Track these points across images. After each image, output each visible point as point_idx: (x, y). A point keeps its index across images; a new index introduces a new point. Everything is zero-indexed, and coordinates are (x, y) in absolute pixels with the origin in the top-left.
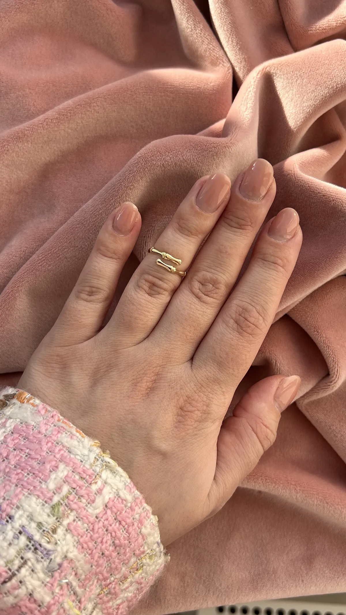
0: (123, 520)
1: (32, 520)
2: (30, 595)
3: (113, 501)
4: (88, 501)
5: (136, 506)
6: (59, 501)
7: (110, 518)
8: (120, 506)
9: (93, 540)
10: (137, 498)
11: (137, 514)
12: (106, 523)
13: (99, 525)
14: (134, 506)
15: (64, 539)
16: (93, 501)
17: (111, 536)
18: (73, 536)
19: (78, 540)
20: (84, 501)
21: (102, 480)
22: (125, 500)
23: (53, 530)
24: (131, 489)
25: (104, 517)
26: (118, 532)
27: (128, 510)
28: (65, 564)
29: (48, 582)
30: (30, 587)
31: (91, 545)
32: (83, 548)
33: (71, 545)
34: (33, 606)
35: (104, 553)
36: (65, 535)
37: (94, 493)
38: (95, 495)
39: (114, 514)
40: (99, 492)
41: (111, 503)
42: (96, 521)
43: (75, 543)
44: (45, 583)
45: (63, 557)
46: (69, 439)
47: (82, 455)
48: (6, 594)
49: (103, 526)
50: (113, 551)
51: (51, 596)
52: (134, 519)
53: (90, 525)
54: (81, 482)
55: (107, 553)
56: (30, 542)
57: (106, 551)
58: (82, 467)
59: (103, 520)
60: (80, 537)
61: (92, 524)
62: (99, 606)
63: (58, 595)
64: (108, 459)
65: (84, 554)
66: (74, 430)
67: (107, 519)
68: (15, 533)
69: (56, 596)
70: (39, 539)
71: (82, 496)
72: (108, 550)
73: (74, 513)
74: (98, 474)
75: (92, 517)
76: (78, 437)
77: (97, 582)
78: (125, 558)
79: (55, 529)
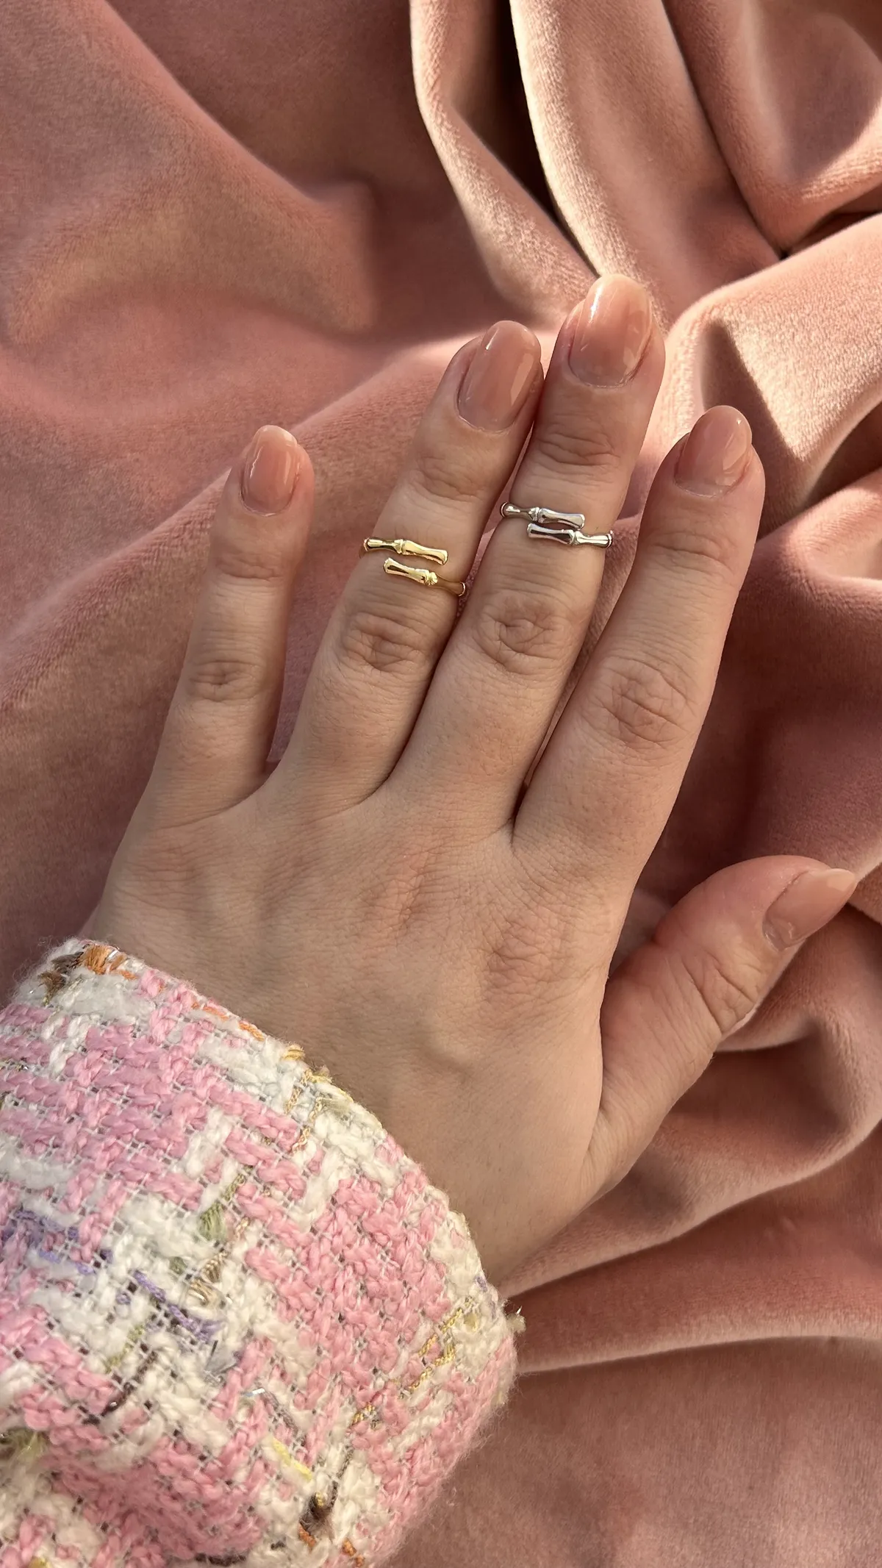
0: (380, 1231)
1: (156, 1253)
2: (176, 1433)
3: (350, 1187)
4: (288, 1194)
5: (406, 1193)
6: (218, 1202)
7: (346, 1230)
8: (367, 1197)
9: (311, 1287)
10: (409, 1174)
11: (412, 1212)
12: (337, 1240)
13: (322, 1248)
14: (403, 1193)
15: (241, 1292)
16: (302, 1193)
17: (355, 1271)
18: (262, 1281)
19: (276, 1290)
20: (278, 1194)
21: (317, 1140)
22: (379, 1183)
23: (211, 1273)
24: (389, 1153)
25: (331, 1228)
26: (371, 1260)
27: (388, 1206)
28: (252, 1351)
29: (214, 1400)
30: (173, 1415)
31: (308, 1297)
32: (289, 1307)
33: (260, 1302)
34: (187, 1459)
35: (342, 1314)
36: (241, 1281)
37: (300, 1173)
38: (304, 1178)
39: (355, 1219)
40: (314, 1168)
41: (345, 1193)
42: (312, 1241)
43: (269, 1298)
44: (209, 1401)
45: (244, 1333)
46: (226, 1048)
47: (262, 1083)
48: (116, 1436)
49: (332, 1249)
50: (366, 1309)
51: (228, 1430)
52: (406, 1226)
53: (299, 1249)
54: (266, 1151)
55: (351, 1315)
56: (158, 1308)
57: (347, 1309)
58: (264, 1111)
59: (328, 1235)
60: (278, 1282)
61: (304, 1248)
62: (360, 1454)
63: (244, 1428)
64: (325, 1086)
65: (294, 1323)
66: (235, 1024)
67: (340, 1233)
68: (119, 1290)
69: (239, 1430)
70: (180, 1298)
71: (272, 1183)
72: (352, 1308)
73: (258, 1225)
74: (305, 1127)
75: (303, 1231)
76: (246, 1041)
77: (342, 1392)
78: (401, 1325)
79: (215, 1268)
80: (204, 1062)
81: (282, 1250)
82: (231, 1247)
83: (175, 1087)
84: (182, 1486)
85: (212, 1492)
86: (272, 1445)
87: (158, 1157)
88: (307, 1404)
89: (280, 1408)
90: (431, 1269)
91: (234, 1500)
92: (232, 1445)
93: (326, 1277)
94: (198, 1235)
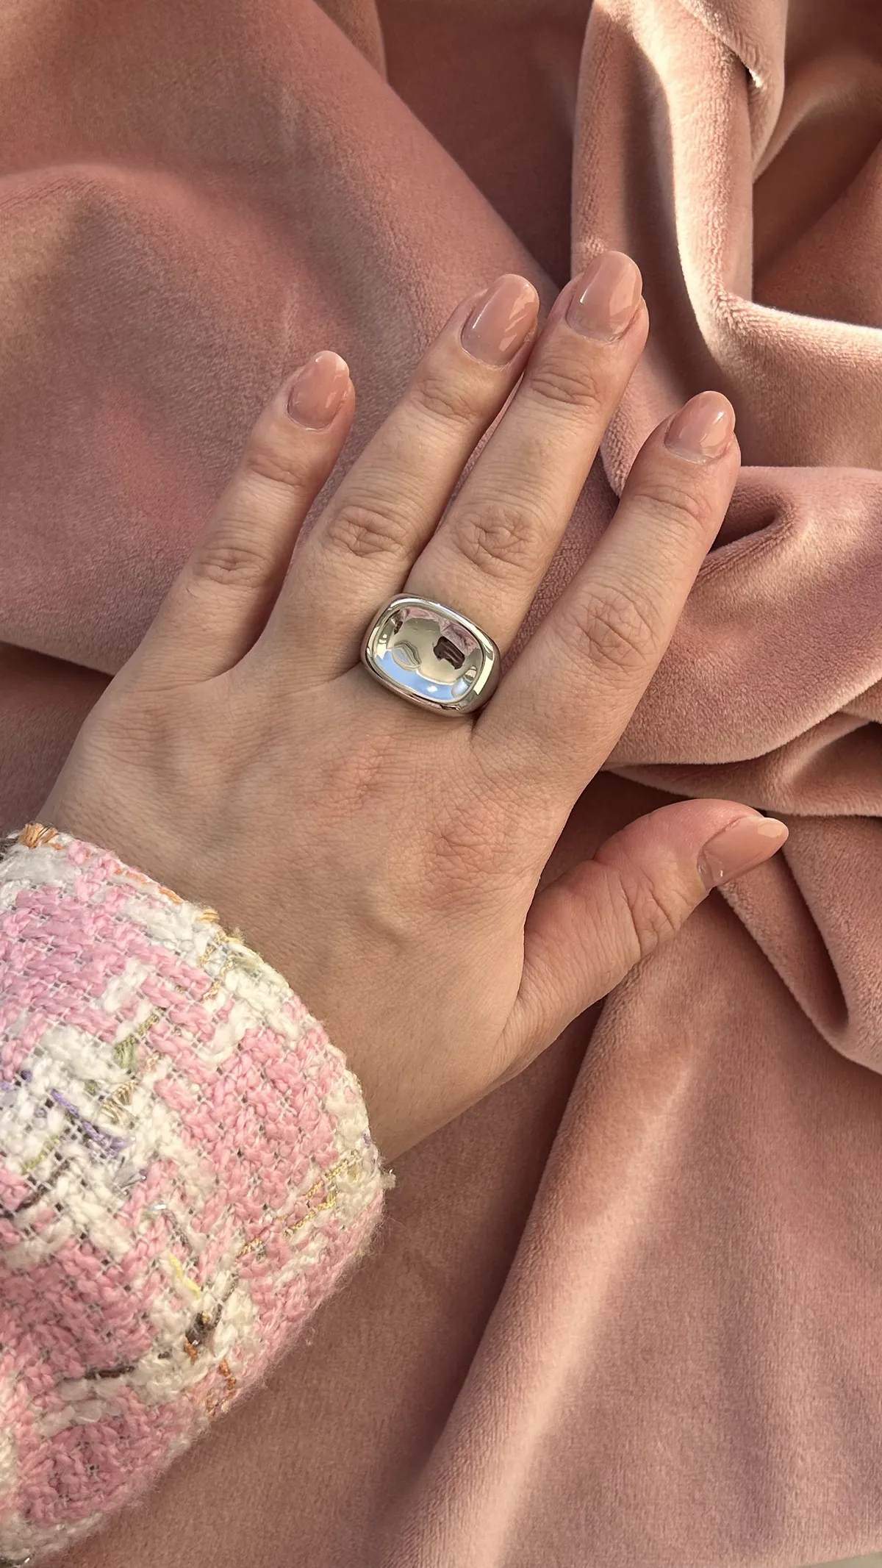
0: (281, 1079)
1: (72, 1076)
2: (83, 1236)
3: (256, 1036)
4: (198, 1036)
5: (307, 1048)
6: (132, 1036)
7: (250, 1075)
8: (271, 1047)
9: (214, 1120)
10: (311, 1031)
11: (312, 1066)
12: (242, 1082)
13: (227, 1086)
14: (305, 1047)
15: (149, 1116)
16: (210, 1037)
17: (256, 1113)
18: (169, 1109)
19: (182, 1118)
21: (227, 992)
22: (282, 1035)
23: (122, 1096)
24: (294, 1010)
25: (236, 1070)
26: (271, 1104)
27: (290, 1058)
28: (156, 1170)
29: (120, 1210)
30: (81, 1218)
31: (211, 1130)
32: (193, 1136)
33: (166, 1127)
34: (91, 1261)
35: (242, 1150)
36: (150, 1107)
37: (210, 1020)
38: (213, 1024)
39: (259, 1065)
40: (223, 1016)
41: (250, 1042)
42: (218, 1080)
43: (175, 1125)
44: (115, 1211)
45: (150, 1154)
46: (145, 908)
47: (178, 939)
48: (27, 1232)
49: (236, 1089)
50: (263, 1148)
51: (131, 1240)
52: (305, 1077)
53: (205, 1086)
54: (179, 997)
55: (249, 1151)
56: (73, 1123)
57: (247, 1146)
58: (178, 963)
59: (234, 1076)
60: (183, 1112)
61: (209, 1085)
62: (244, 1283)
63: (145, 1240)
64: (237, 945)
65: (196, 1151)
66: (155, 889)
67: (244, 1076)
68: (37, 1105)
69: (141, 1240)
70: (93, 1114)
71: (183, 1025)
72: (251, 1146)
73: (168, 1060)
74: (216, 980)
75: (210, 1069)
76: (164, 904)
77: (234, 1223)
78: (293, 1168)
79: (127, 1092)
80: (125, 919)
81: (189, 1084)
82: (142, 1076)
83: (96, 939)
84: (84, 1285)
85: (112, 1294)
86: (168, 1259)
87: (78, 996)
88: (202, 1228)
89: (178, 1226)
90: (324, 1121)
91: (131, 1305)
92: (133, 1254)
93: (229, 1114)
94: (112, 1063)
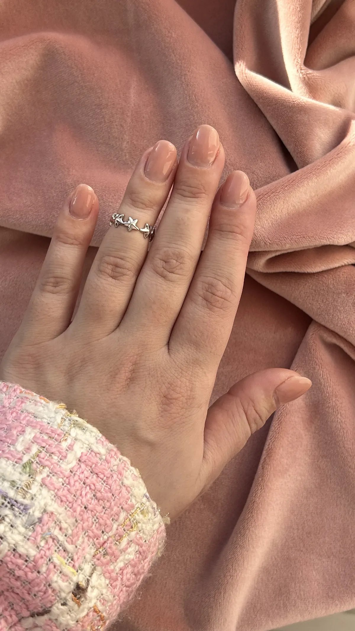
0: (100, 472)
1: (4, 479)
2: (14, 550)
3: (86, 455)
4: (60, 457)
5: (111, 458)
6: (30, 460)
7: (85, 472)
8: (94, 459)
9: (71, 493)
10: (112, 450)
11: (114, 466)
12: (82, 476)
14: (109, 458)
15: (40, 494)
16: (65, 457)
18: (49, 490)
19: (56, 494)
20: (55, 457)
21: (72, 438)
22: (99, 454)
23: (27, 486)
24: (103, 442)
25: (79, 471)
27: (103, 463)
28: (46, 518)
29: (30, 536)
30: (12, 542)
32: (62, 501)
33: (49, 498)
34: (20, 561)
36: (41, 490)
37: (65, 449)
38: (66, 451)
39: (89, 467)
40: (70, 448)
41: (84, 458)
42: (71, 475)
43: (53, 497)
44: (28, 537)
45: (42, 510)
46: (33, 406)
47: (49, 417)
49: (80, 479)
50: (96, 505)
51: (36, 549)
52: (112, 471)
53: (65, 478)
54: (50, 441)
55: (90, 507)
56: (5, 500)
57: (88, 504)
58: (49, 427)
59: (78, 473)
60: (56, 490)
61: (67, 478)
62: (99, 568)
63: (44, 549)
64: (75, 417)
65: (64, 507)
66: (38, 397)
67: (83, 473)
69: (41, 549)
71: (53, 453)
72: (90, 504)
74: (66, 433)
75: (66, 471)
76: (42, 403)
77: (89, 540)
78: (113, 513)
79: (29, 484)
80: (25, 411)
81: (58, 479)
82: (35, 476)
83: (13, 421)
84: (18, 573)
85: (32, 576)
86: (57, 558)
87: (5, 445)
88: (73, 543)
89: (60, 543)
90: (124, 489)
91: (42, 580)
92: (38, 555)
93: (78, 490)
94: (22, 472)
